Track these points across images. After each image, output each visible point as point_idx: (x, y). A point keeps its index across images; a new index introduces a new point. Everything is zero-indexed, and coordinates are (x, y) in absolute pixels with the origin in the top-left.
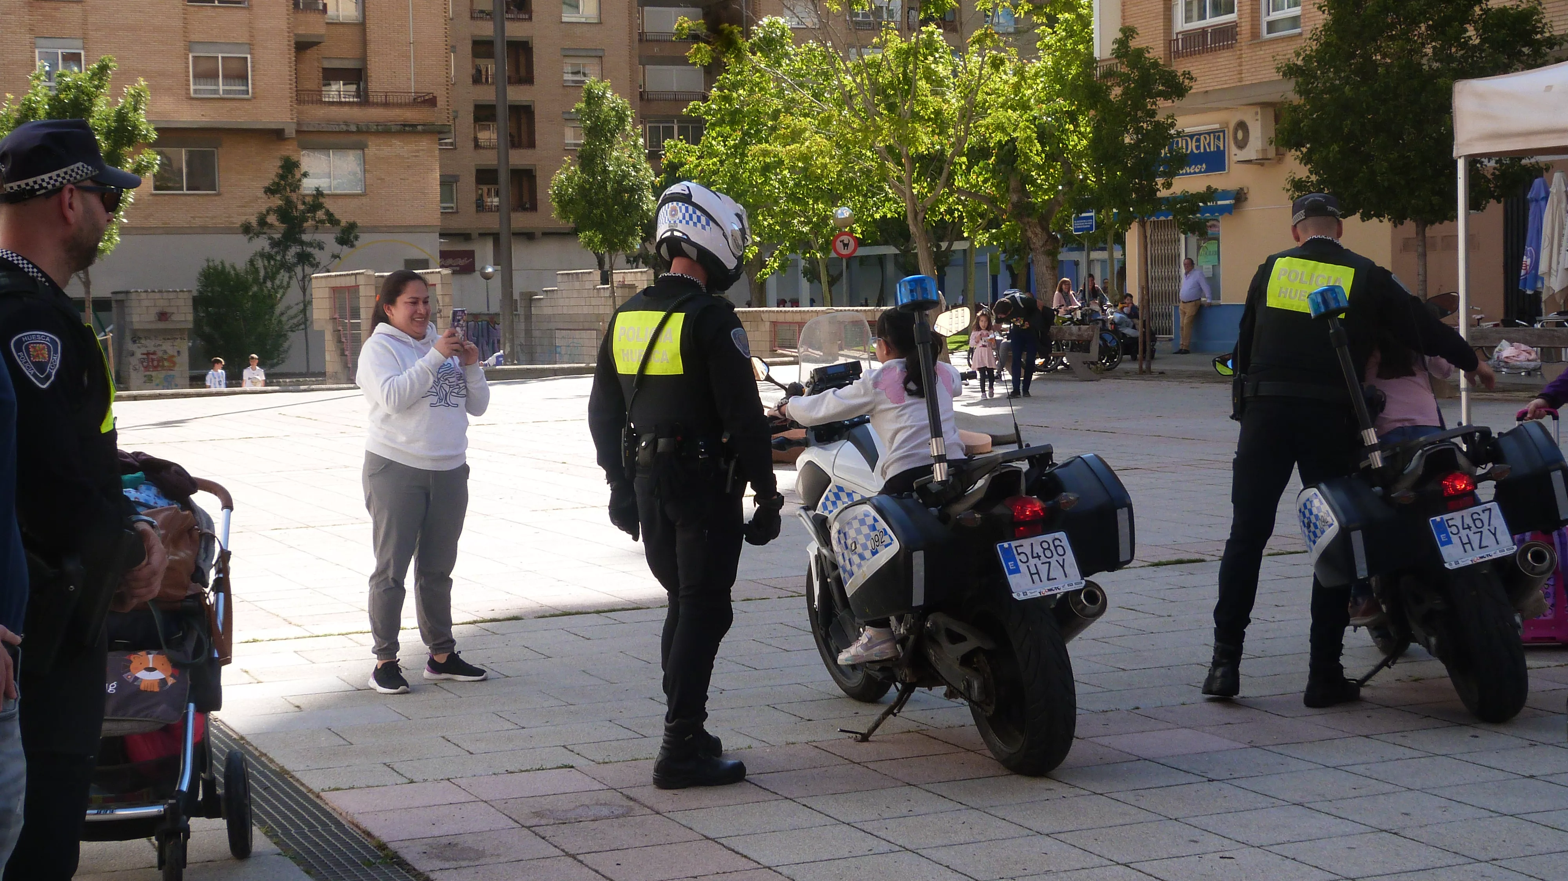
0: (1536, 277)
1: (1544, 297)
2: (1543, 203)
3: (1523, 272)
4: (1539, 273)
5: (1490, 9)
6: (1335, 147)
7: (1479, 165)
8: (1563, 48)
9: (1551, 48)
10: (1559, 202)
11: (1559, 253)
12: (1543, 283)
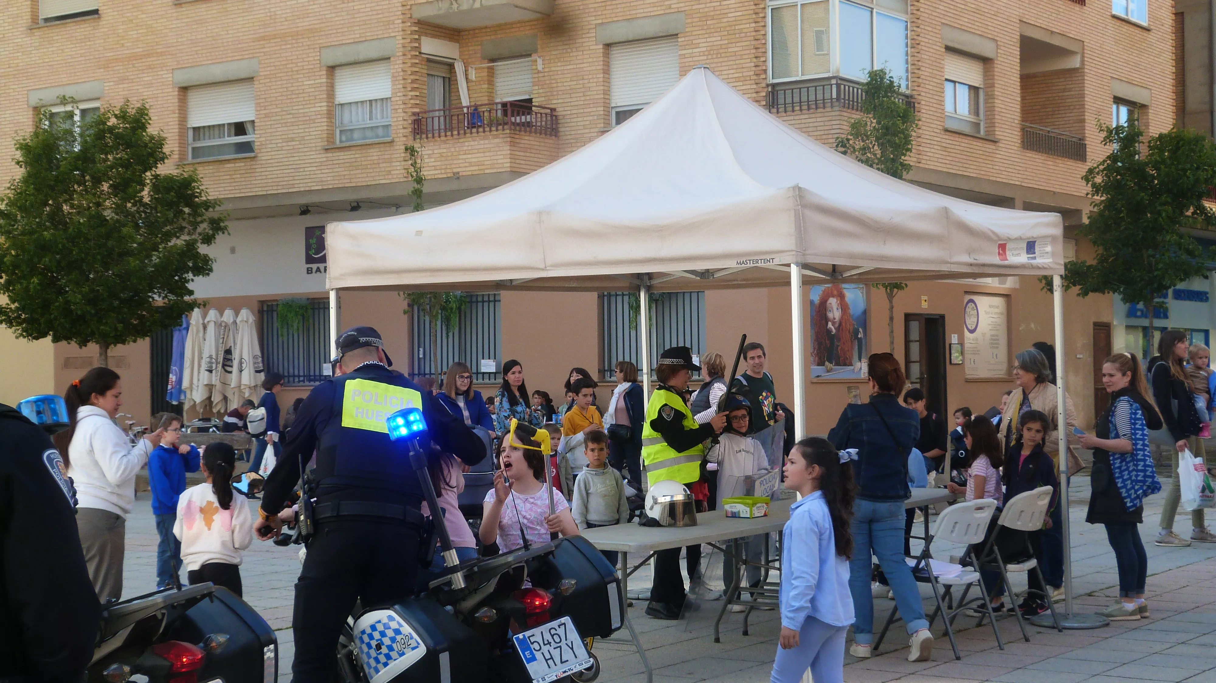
0: (180, 391)
1: (186, 407)
2: (184, 332)
3: (169, 387)
4: (183, 388)
5: (159, 175)
6: (35, 280)
7: (151, 300)
8: (216, 210)
9: (207, 210)
10: (198, 331)
11: (199, 373)
12: (185, 396)
